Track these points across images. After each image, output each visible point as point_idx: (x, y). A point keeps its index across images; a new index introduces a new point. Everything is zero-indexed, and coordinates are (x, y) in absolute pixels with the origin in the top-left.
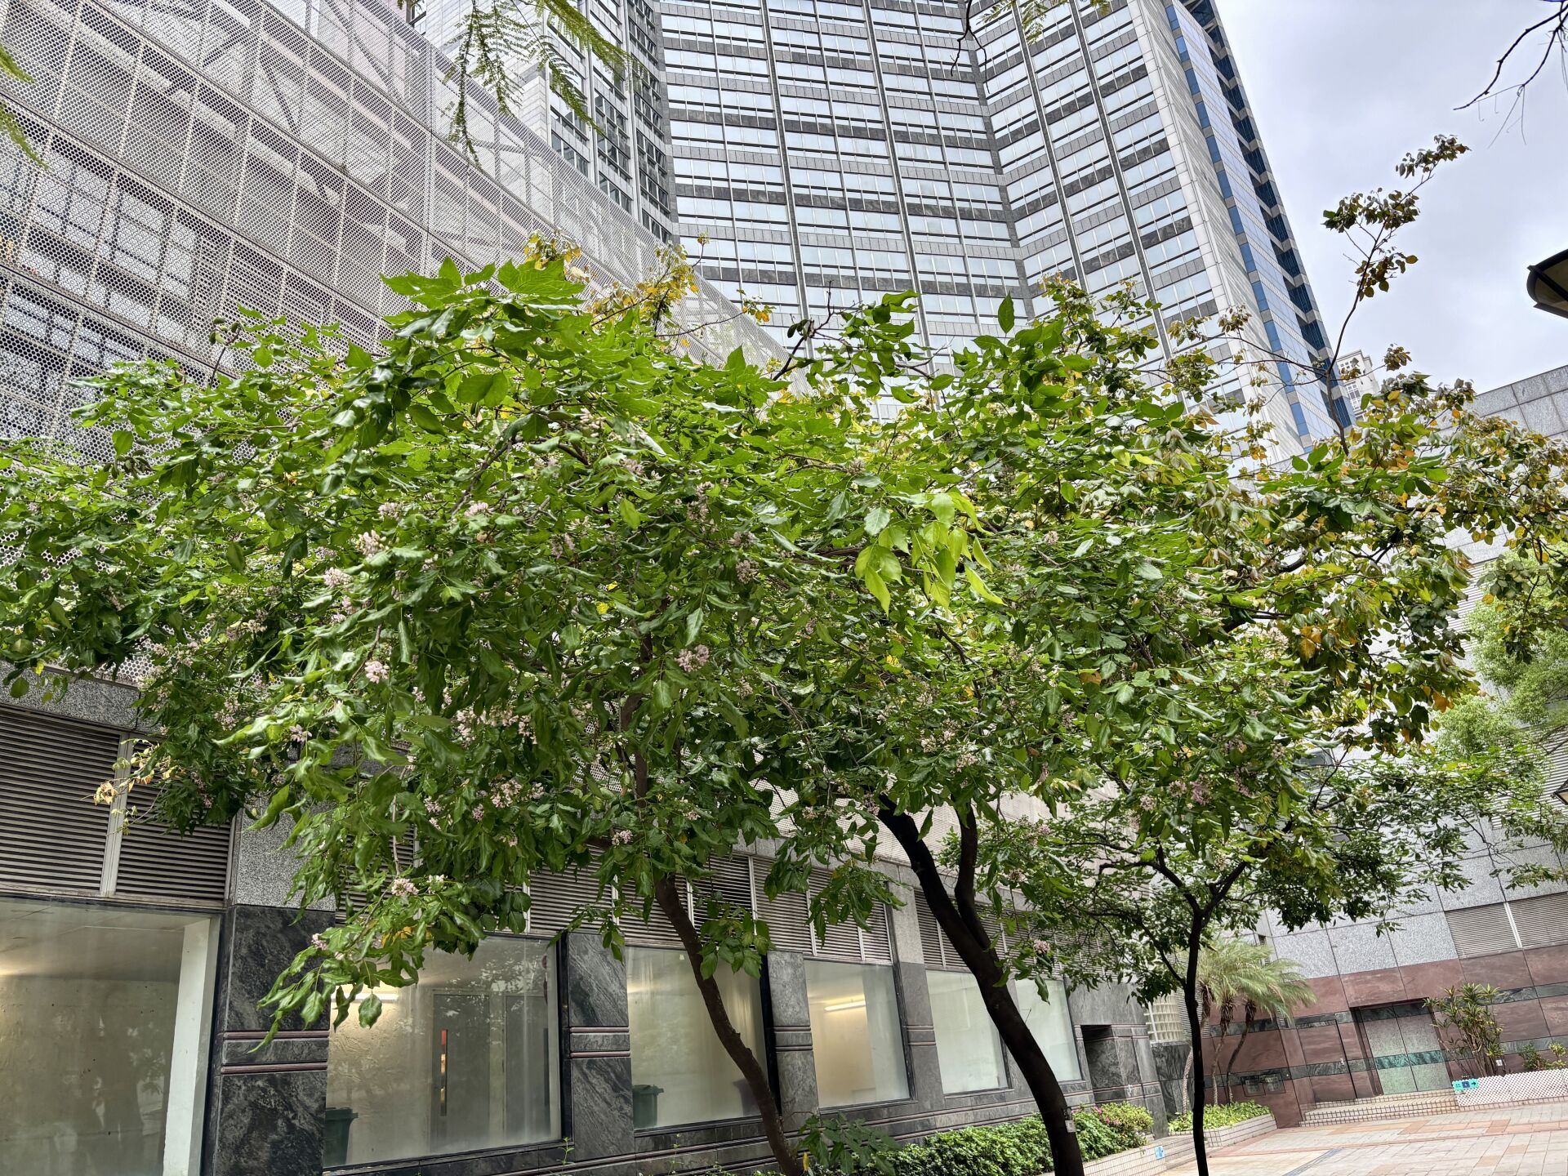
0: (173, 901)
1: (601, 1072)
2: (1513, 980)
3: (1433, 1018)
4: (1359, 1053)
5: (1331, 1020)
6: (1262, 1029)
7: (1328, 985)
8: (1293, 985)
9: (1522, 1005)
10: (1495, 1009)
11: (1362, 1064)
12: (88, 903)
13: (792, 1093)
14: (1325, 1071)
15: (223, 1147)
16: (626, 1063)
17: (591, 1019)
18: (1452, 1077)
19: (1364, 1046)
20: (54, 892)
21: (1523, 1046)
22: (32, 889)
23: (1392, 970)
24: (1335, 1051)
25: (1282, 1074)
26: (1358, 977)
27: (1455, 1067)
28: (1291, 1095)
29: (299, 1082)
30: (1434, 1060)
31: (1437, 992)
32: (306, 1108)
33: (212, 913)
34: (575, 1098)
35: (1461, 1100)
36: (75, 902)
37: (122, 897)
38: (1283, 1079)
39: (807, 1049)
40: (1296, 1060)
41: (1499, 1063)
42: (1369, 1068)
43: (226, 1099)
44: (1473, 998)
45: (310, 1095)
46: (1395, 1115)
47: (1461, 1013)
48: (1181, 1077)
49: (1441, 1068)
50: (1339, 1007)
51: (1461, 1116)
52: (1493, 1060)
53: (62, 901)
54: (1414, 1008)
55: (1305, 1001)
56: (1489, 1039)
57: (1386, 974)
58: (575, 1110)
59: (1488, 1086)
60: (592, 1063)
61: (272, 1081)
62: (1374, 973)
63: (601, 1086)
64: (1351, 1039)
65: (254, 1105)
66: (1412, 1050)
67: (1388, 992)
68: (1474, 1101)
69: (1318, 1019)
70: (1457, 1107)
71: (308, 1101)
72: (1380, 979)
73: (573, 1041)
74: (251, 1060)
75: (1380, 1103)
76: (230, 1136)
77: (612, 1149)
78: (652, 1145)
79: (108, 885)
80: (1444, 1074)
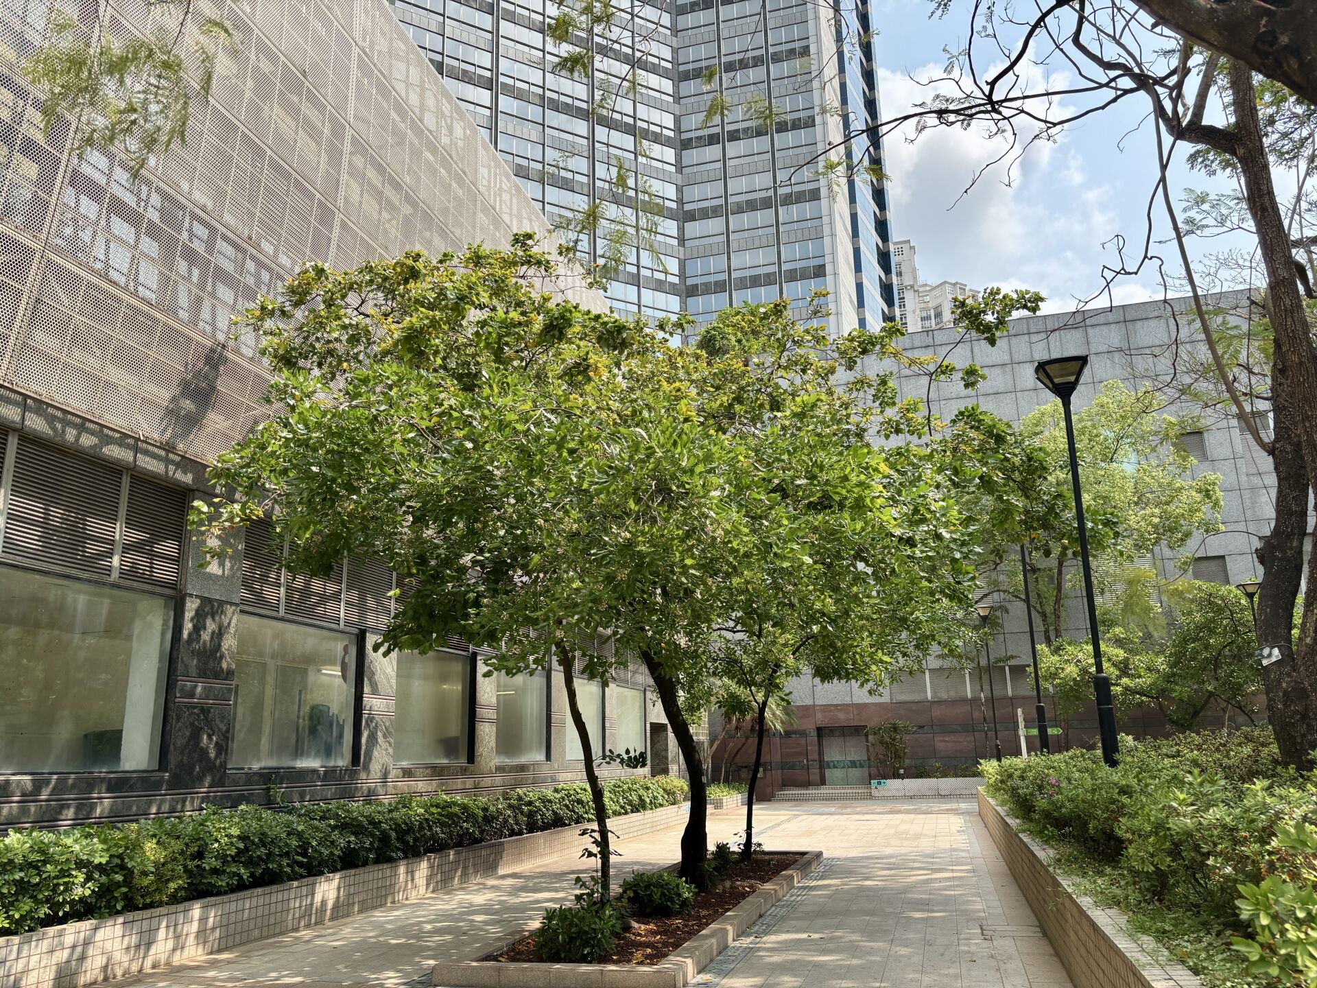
0: (150, 587)
1: (378, 725)
2: (921, 720)
3: (867, 739)
4: (816, 756)
5: (803, 734)
7: (806, 711)
9: (923, 737)
10: (907, 738)
11: (817, 765)
12: (104, 584)
13: (481, 750)
14: (792, 767)
15: (175, 749)
16: (392, 721)
17: (375, 691)
18: (871, 777)
19: (821, 753)
20: (86, 575)
21: (918, 761)
22: (74, 572)
23: (848, 705)
24: (802, 754)
25: (767, 767)
26: (826, 708)
27: (874, 771)
28: (771, 781)
29: (216, 712)
30: (862, 766)
31: (873, 723)
32: (220, 729)
34: (363, 740)
35: (875, 793)
36: (97, 582)
37: (122, 581)
39: (493, 722)
40: (776, 758)
41: (902, 771)
42: (820, 768)
43: (178, 719)
44: (895, 729)
45: (222, 721)
46: (832, 798)
47: (886, 738)
49: (866, 770)
50: (810, 726)
51: (872, 802)
52: (898, 769)
53: (90, 581)
54: (857, 731)
56: (899, 756)
57: (843, 707)
58: (362, 748)
59: (893, 785)
60: (373, 717)
61: (202, 710)
62: (836, 705)
63: (379, 734)
64: (812, 748)
65: (192, 724)
66: (850, 758)
67: (842, 718)
68: (883, 793)
69: (795, 732)
70: (870, 797)
71: (221, 725)
72: (840, 710)
73: (363, 703)
74: (191, 696)
75: (823, 791)
76: (179, 743)
77: (380, 774)
78: (401, 774)
79: (115, 574)
80: (867, 775)
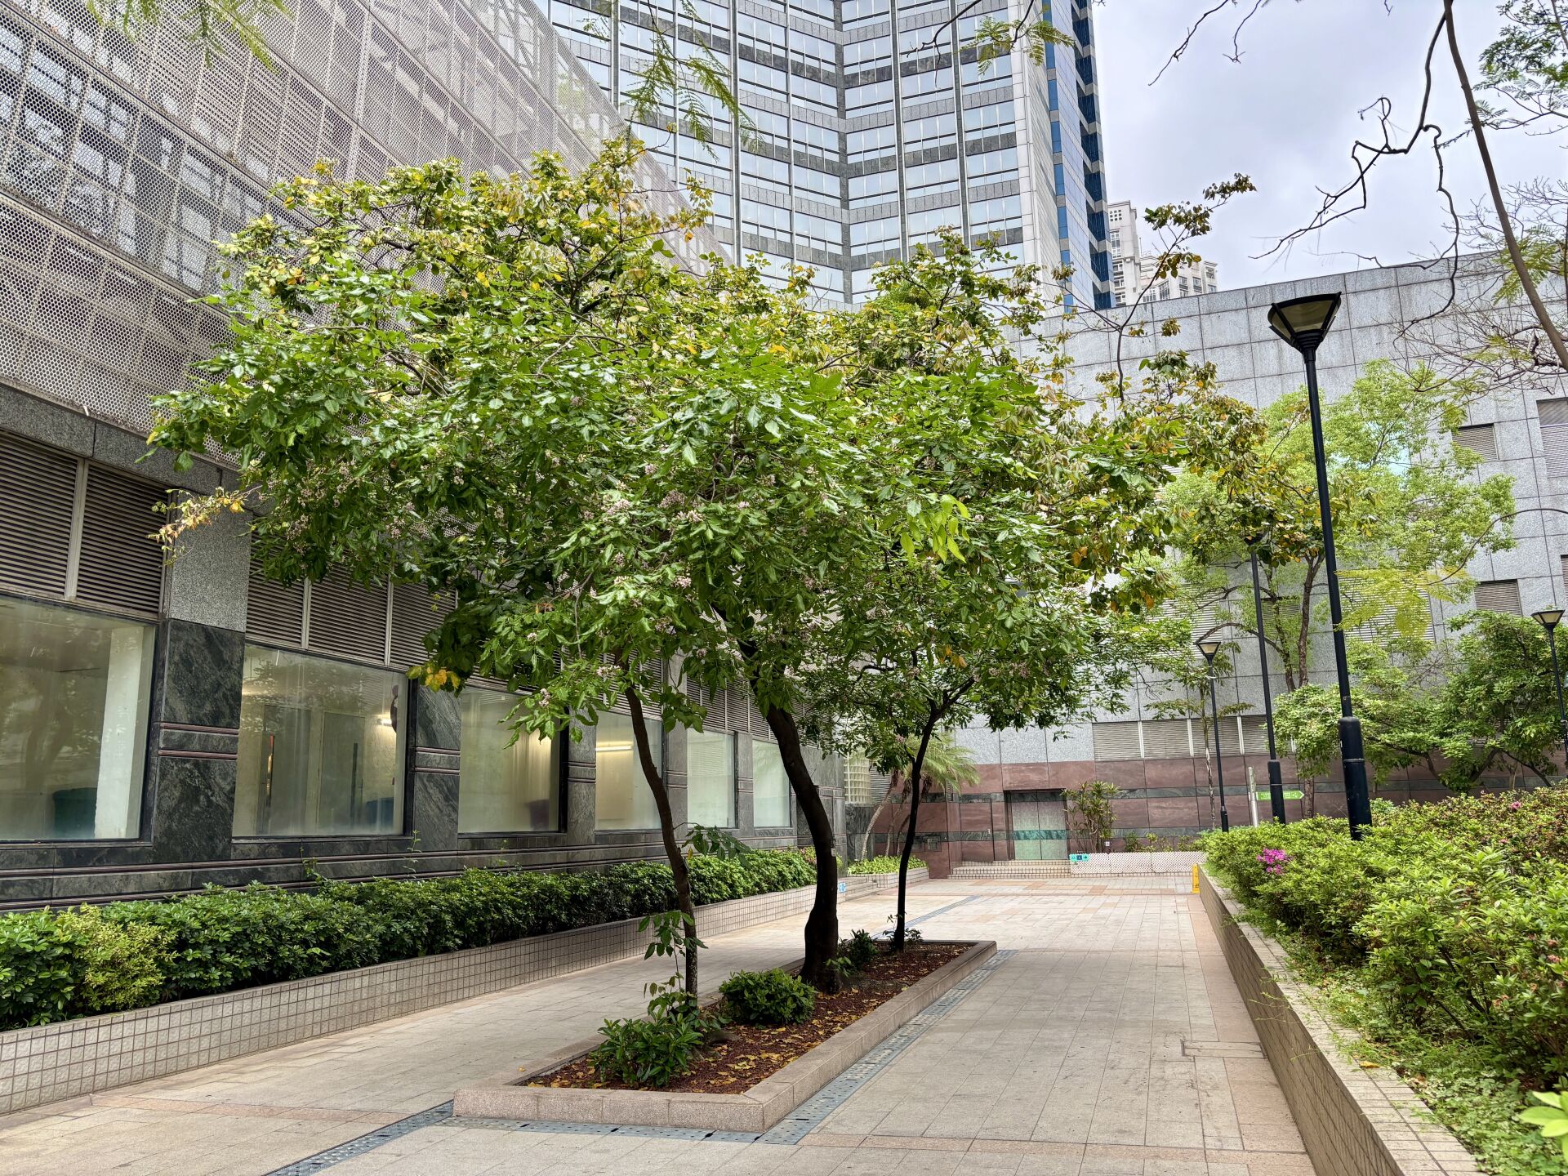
0: (121, 610)
1: (438, 785)
2: (1131, 782)
3: (1065, 806)
4: (1003, 825)
5: (988, 798)
6: (933, 800)
7: (991, 771)
8: (966, 769)
9: (1133, 802)
10: (1114, 803)
11: (1003, 835)
12: (56, 604)
13: (576, 816)
14: (975, 838)
15: (160, 813)
16: (456, 781)
17: (432, 742)
18: (1069, 851)
19: (1009, 821)
20: (30, 593)
21: (1128, 832)
22: (13, 588)
23: (1042, 764)
24: (985, 822)
25: (940, 837)
26: (1015, 767)
27: (1073, 843)
28: (945, 853)
29: (216, 768)
30: (1058, 837)
31: (1072, 785)
32: (221, 789)
33: (151, 623)
34: (416, 803)
35: (1074, 869)
36: (45, 602)
37: (80, 601)
38: (942, 841)
39: (591, 782)
40: (953, 827)
41: (1107, 844)
42: (1008, 839)
43: (163, 776)
44: (1099, 792)
45: (224, 779)
46: (1022, 876)
47: (1088, 804)
48: (864, 832)
49: (1064, 842)
50: (996, 789)
51: (1071, 881)
52: (1103, 841)
53: (36, 601)
54: (1053, 795)
55: (971, 782)
56: (1104, 825)
57: (1037, 767)
58: (416, 813)
59: (1096, 860)
60: (431, 775)
61: (196, 765)
62: (1028, 765)
63: (436, 795)
64: (999, 815)
65: (183, 782)
66: (1044, 827)
67: (1036, 781)
68: (1083, 870)
69: (977, 797)
70: (1069, 873)
71: (223, 784)
72: (1032, 771)
73: (418, 758)
74: (181, 747)
75: (1012, 866)
76: (165, 806)
77: (441, 846)
78: (469, 845)
79: (71, 592)
80: (1065, 848)
